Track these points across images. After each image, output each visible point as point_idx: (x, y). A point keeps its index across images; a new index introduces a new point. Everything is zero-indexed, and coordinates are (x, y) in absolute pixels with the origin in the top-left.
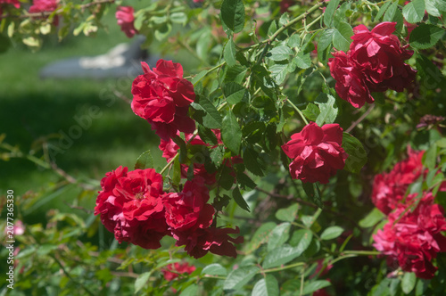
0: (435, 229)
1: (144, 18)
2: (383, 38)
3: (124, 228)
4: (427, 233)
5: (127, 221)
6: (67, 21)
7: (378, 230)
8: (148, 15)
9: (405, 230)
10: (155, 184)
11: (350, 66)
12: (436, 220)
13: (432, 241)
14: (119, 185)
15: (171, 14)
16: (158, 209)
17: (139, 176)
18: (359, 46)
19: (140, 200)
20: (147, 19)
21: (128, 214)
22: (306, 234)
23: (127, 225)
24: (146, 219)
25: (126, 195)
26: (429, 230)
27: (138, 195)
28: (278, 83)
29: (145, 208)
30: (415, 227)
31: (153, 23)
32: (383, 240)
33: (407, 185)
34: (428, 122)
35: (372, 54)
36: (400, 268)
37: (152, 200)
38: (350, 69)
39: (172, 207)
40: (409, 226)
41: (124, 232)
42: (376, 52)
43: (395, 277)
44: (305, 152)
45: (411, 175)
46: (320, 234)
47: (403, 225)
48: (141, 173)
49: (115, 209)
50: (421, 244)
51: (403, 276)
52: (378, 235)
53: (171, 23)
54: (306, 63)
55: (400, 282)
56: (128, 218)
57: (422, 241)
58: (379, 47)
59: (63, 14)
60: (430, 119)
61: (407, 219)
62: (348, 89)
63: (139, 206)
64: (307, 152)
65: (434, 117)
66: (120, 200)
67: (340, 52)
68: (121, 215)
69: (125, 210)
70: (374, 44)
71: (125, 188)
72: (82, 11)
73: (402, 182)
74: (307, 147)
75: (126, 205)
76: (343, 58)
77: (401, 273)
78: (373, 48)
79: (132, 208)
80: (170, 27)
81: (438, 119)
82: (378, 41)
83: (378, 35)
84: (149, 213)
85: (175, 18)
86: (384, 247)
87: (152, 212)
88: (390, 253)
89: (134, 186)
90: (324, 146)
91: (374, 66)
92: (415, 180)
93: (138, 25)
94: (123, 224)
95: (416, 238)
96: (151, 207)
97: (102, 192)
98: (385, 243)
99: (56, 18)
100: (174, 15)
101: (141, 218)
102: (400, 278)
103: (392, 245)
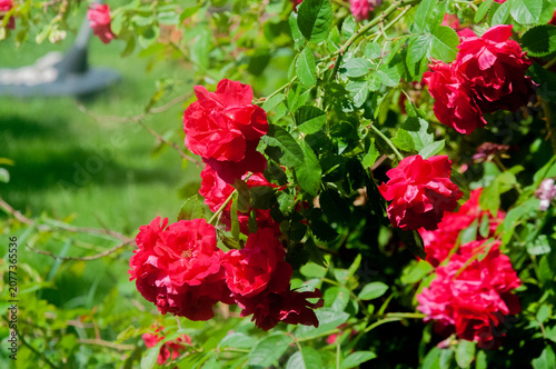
0: (503, 287)
1: (125, 18)
2: (500, 46)
3: (171, 296)
4: (492, 291)
5: (174, 286)
6: (24, 23)
7: (423, 289)
8: (129, 14)
9: (465, 288)
10: (207, 238)
11: (455, 82)
12: (503, 275)
13: (499, 301)
14: (161, 241)
15: (157, 13)
16: (214, 270)
17: (185, 229)
18: (468, 57)
19: (188, 259)
20: (128, 20)
21: (175, 277)
22: (341, 293)
23: (175, 292)
24: (199, 283)
25: (172, 254)
26: (496, 287)
27: (185, 253)
28: (358, 105)
29: (197, 269)
30: (477, 283)
31: (134, 24)
32: (430, 301)
33: (458, 231)
34: (488, 152)
35: (486, 66)
36: (453, 336)
37: (204, 260)
38: (456, 86)
39: (235, 268)
40: (470, 283)
41: (171, 302)
42: (492, 63)
43: (446, 348)
44: (409, 193)
45: (465, 219)
46: (357, 292)
47: (463, 282)
48: (187, 224)
49: (158, 273)
50: (485, 306)
51: (456, 346)
52: (424, 295)
53: (157, 24)
54: (392, 78)
55: (454, 354)
56: (176, 283)
57: (486, 301)
58: (495, 58)
59: (20, 15)
60: (491, 148)
61: (465, 275)
62: (452, 110)
63: (189, 267)
64: (412, 192)
65: (495, 146)
66: (165, 260)
67: (441, 65)
68: (167, 280)
69: (171, 274)
70: (487, 53)
71: (168, 245)
72: (45, 10)
73: (454, 227)
74: (410, 187)
75: (172, 267)
76: (446, 71)
77: (455, 342)
78: (487, 58)
79: (180, 270)
80: (157, 31)
81: (500, 148)
82: (492, 49)
83: (491, 42)
84: (202, 276)
85: (164, 18)
86: (432, 310)
87: (207, 274)
88: (440, 317)
89: (181, 242)
90: (432, 184)
91: (487, 81)
92: (468, 224)
93: (116, 28)
94: (169, 290)
95: (478, 298)
96: (205, 268)
97: (138, 251)
98: (433, 305)
99: (12, 19)
100: (161, 15)
101: (193, 282)
102: (453, 348)
103: (442, 307)
